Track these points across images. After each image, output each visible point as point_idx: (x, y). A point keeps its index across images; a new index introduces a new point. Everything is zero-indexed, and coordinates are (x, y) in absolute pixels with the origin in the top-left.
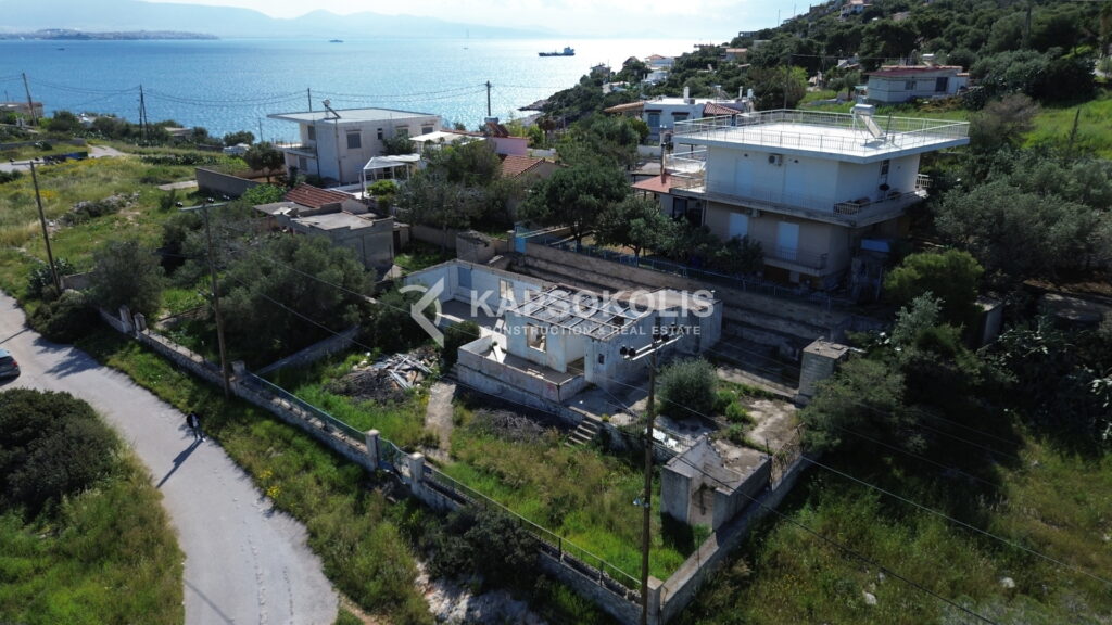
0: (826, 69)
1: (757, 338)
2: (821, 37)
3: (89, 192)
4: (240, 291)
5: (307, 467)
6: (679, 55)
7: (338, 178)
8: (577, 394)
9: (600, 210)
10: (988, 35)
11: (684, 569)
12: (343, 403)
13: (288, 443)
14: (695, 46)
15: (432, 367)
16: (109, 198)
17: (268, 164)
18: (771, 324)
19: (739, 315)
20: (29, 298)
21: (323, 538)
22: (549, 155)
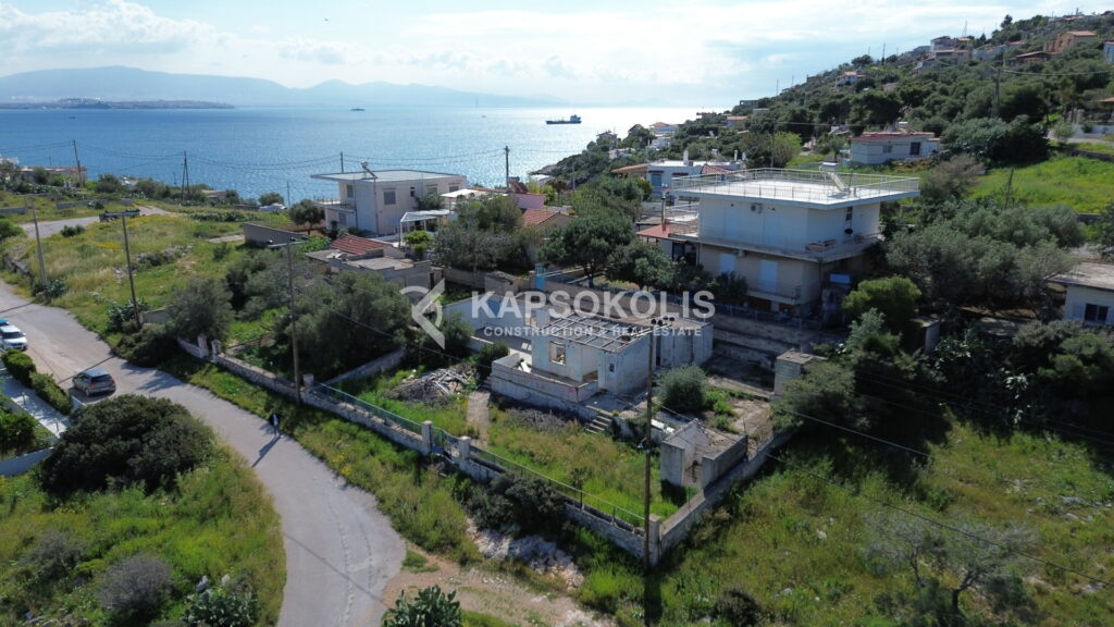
0: (820, 135)
1: (743, 356)
2: (815, 106)
3: (147, 245)
4: (306, 318)
5: (372, 453)
6: (682, 122)
7: (375, 231)
8: (592, 397)
9: (610, 252)
10: (964, 105)
11: (677, 514)
12: (399, 405)
13: (354, 436)
14: (698, 114)
15: (470, 380)
16: (167, 250)
17: (310, 220)
18: (754, 343)
19: (727, 337)
20: (110, 331)
21: (389, 504)
22: (565, 210)
